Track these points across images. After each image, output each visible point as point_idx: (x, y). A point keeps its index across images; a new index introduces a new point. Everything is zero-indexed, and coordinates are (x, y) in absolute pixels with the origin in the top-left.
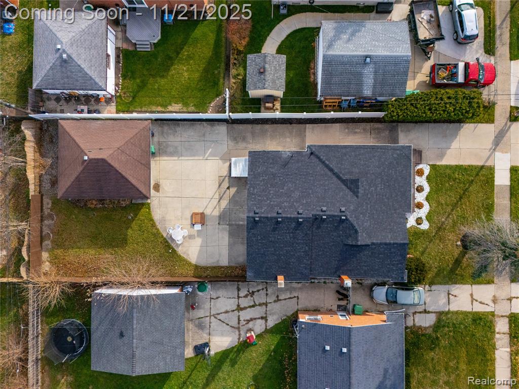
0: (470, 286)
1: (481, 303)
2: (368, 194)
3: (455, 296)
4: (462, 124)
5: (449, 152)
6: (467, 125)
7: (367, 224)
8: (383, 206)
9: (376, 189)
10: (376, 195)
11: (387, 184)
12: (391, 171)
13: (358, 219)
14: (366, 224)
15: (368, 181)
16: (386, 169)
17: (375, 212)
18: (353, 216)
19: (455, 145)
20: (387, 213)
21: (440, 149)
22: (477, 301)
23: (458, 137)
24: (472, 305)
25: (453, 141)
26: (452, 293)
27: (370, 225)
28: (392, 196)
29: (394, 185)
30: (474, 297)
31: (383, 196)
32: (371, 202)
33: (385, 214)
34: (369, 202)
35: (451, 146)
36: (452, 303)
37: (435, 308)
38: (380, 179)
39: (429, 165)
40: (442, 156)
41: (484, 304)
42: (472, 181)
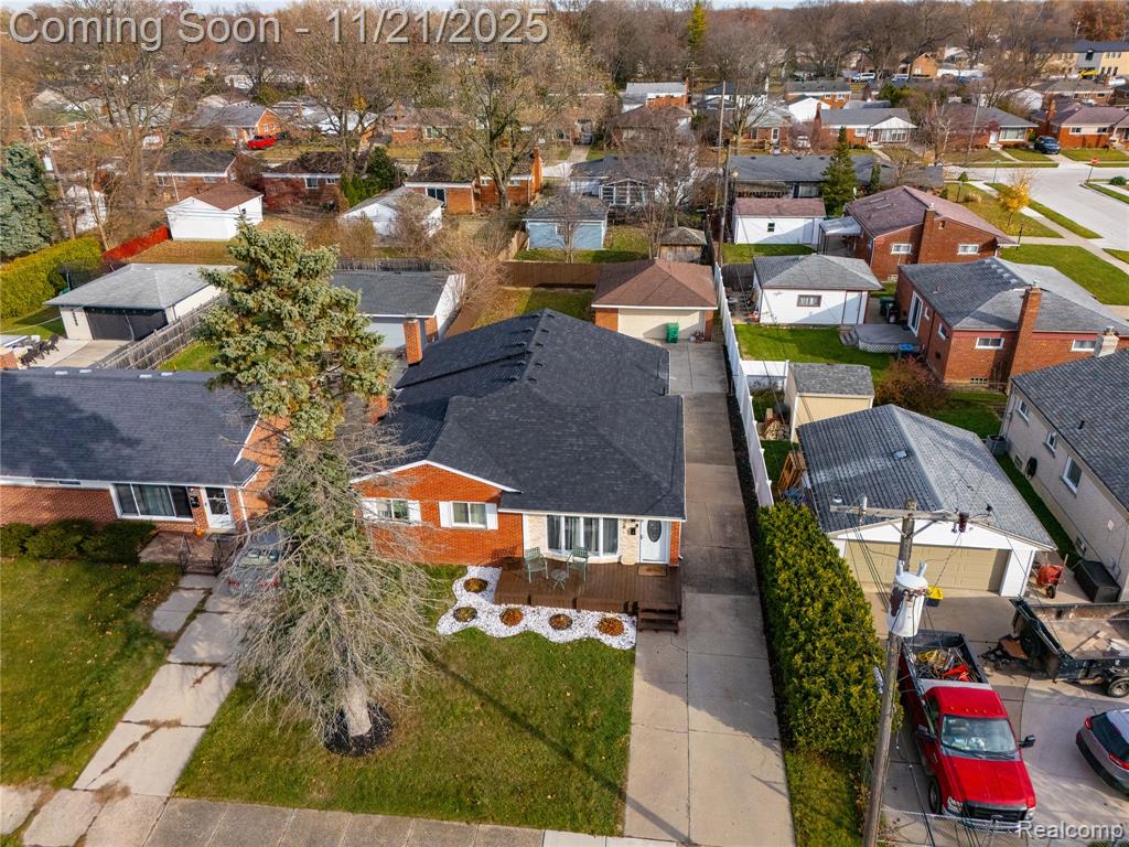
0: (206, 723)
1: (133, 747)
2: (562, 419)
3: (199, 681)
4: (777, 745)
5: (677, 702)
6: (780, 762)
7: (493, 415)
8: (530, 447)
9: (572, 435)
10: (556, 436)
11: (582, 458)
12: (615, 466)
13: (508, 400)
14: (494, 412)
15: (592, 420)
16: (622, 457)
17: (517, 431)
18: (517, 392)
19: (701, 719)
20: (512, 455)
21: (685, 680)
22: (146, 737)
23: (731, 729)
24: (142, 723)
25: (712, 714)
26: (212, 674)
27: (488, 421)
28: (551, 466)
29: (579, 473)
30: (163, 731)
31: (554, 448)
32: (542, 424)
33: (508, 451)
34: (542, 421)
35: (697, 707)
36: (184, 670)
37: (194, 634)
38: (596, 443)
39: (634, 648)
40: (661, 679)
41: (124, 755)
42: (569, 755)
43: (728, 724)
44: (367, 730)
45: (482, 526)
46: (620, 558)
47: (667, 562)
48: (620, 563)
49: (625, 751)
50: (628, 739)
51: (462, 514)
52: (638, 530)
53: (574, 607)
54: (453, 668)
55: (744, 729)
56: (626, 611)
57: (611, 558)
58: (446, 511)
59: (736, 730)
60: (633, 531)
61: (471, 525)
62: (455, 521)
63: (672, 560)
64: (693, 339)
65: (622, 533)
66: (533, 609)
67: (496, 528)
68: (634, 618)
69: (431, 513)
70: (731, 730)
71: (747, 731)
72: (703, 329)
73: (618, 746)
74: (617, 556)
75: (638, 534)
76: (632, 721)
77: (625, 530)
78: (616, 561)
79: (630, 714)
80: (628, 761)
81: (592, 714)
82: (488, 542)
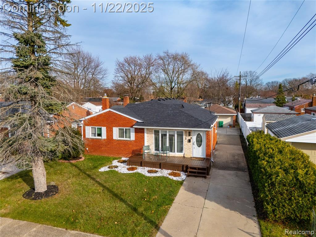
2: (167, 107)
5: (199, 198)
9: (169, 110)
10: (163, 110)
13: (148, 104)
14: (142, 106)
17: (149, 110)
19: (211, 205)
21: (206, 191)
25: (218, 204)
32: (158, 108)
33: (143, 114)
39: (183, 181)
40: (193, 190)
42: (135, 210)
43: (226, 208)
44: (44, 190)
45: (129, 139)
46: (184, 154)
47: (205, 157)
48: (184, 157)
49: (166, 212)
50: (170, 207)
51: (121, 134)
52: (191, 140)
53: (160, 168)
54: (98, 180)
55: (235, 210)
56: (183, 171)
57: (181, 155)
58: (116, 131)
59: (231, 210)
60: (189, 141)
61: (125, 139)
62: (119, 137)
63: (207, 155)
64: (228, 126)
65: (185, 142)
66: (142, 167)
67: (134, 139)
68: (187, 173)
69: (110, 132)
70: (228, 210)
71: (237, 211)
72: (232, 123)
73: (163, 208)
74: (183, 153)
75: (192, 143)
76: (174, 202)
77: (186, 141)
78: (183, 156)
79: (173, 200)
80: (166, 215)
81: (154, 197)
82: (131, 146)
